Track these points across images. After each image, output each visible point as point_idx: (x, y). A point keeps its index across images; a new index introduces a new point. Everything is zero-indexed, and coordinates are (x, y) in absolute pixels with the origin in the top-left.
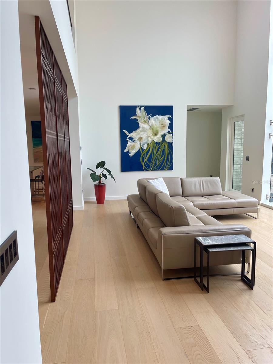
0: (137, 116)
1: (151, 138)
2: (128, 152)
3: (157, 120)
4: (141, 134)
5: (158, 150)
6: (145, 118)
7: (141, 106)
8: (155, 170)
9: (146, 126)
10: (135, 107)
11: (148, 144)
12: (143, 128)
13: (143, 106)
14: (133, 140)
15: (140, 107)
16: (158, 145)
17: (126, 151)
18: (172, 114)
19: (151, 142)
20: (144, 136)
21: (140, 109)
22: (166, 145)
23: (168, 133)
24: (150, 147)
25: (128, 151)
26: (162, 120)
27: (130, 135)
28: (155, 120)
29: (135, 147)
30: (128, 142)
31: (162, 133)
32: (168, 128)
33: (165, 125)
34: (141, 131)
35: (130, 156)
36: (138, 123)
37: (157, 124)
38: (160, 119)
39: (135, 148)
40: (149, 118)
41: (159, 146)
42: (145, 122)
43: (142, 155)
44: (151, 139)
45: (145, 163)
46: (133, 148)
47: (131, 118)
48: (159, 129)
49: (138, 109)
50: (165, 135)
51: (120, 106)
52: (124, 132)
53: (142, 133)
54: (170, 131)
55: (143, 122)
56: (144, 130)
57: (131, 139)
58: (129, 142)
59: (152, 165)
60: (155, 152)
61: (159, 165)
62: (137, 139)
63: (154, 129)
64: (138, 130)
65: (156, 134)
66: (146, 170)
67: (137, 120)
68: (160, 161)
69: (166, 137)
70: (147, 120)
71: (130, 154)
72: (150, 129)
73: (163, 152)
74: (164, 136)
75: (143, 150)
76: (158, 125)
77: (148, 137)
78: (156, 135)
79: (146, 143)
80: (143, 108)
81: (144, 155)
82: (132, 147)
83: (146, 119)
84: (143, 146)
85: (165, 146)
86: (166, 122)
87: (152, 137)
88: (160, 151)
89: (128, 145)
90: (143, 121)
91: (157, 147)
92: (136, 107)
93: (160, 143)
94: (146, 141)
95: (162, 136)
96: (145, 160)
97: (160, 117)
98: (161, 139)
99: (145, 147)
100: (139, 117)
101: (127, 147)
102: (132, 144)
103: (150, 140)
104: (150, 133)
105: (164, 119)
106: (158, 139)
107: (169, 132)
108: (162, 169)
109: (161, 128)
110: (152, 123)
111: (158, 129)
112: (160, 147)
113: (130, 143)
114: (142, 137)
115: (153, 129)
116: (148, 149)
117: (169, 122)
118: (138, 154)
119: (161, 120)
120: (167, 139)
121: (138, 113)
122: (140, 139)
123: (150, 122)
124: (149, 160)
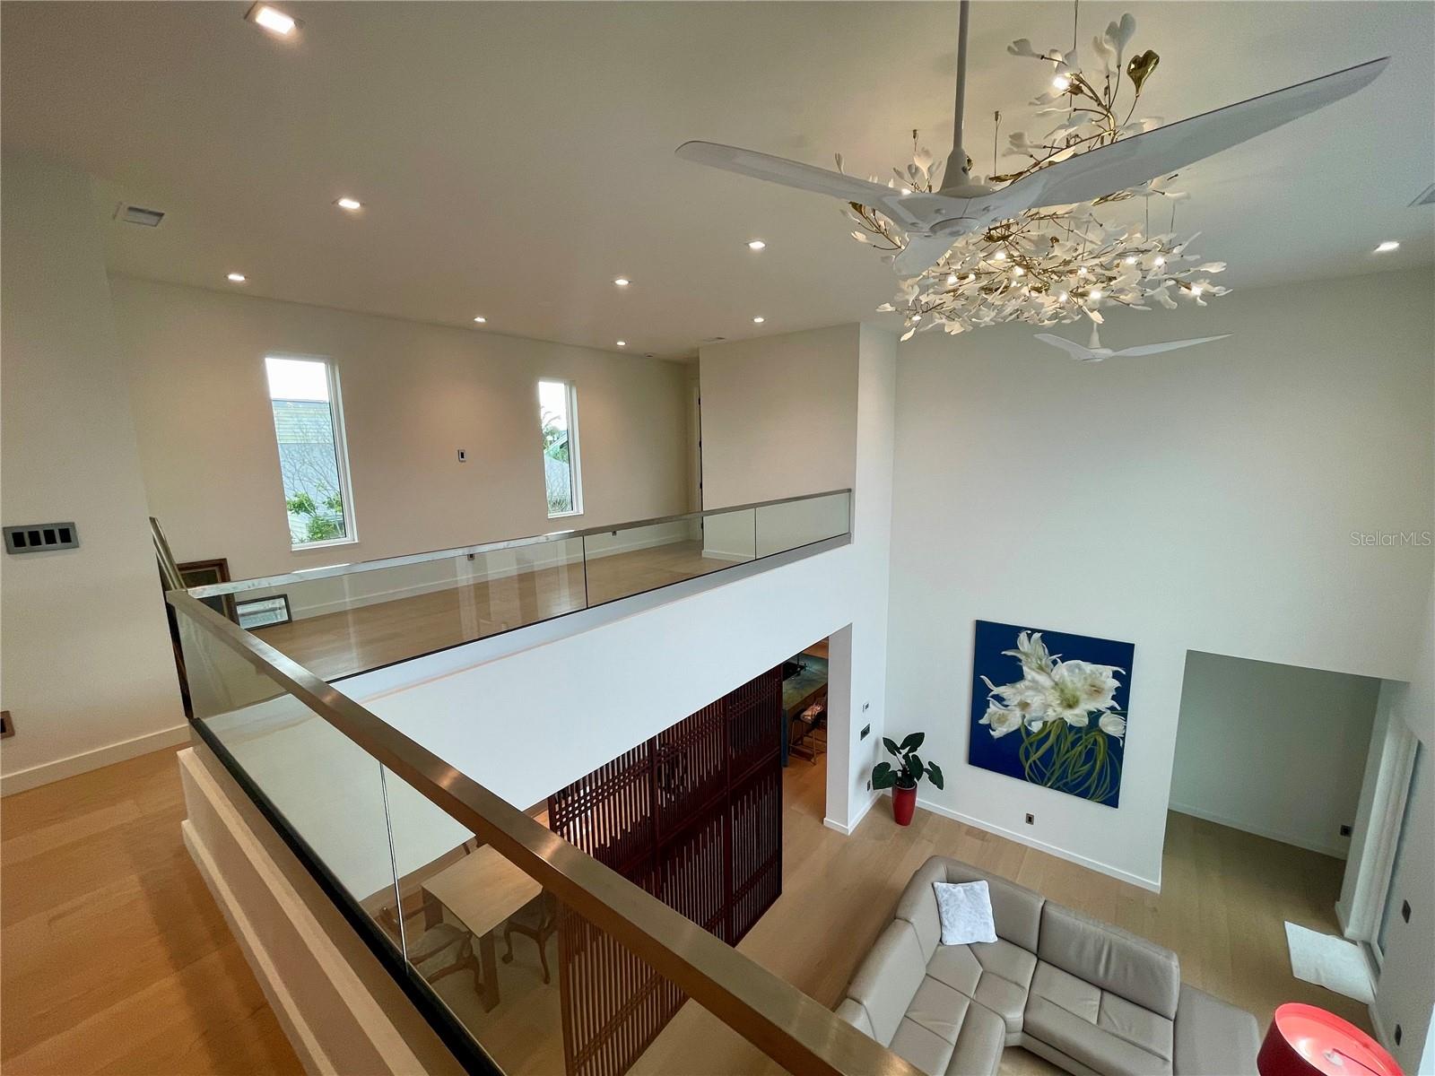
0: (1020, 652)
1: (1055, 711)
2: (989, 726)
3: (1077, 671)
4: (1027, 694)
5: (1074, 744)
6: (1041, 660)
7: (1034, 631)
8: (1058, 789)
9: (1042, 679)
10: (1017, 630)
11: (1045, 723)
12: (1034, 681)
13: (1039, 631)
14: (1005, 703)
15: (1029, 632)
16: (1076, 734)
17: (983, 721)
18: (1129, 668)
19: (1054, 722)
20: (1036, 701)
21: (1030, 636)
22: (1100, 740)
23: (1109, 711)
24: (1050, 732)
25: (990, 724)
26: (1094, 676)
27: (996, 690)
28: (1070, 670)
29: (1007, 720)
30: (991, 705)
31: (1092, 707)
32: (1112, 699)
33: (1103, 689)
34: (1028, 688)
35: (992, 736)
36: (1021, 668)
37: (1076, 680)
38: (1088, 672)
39: (1007, 723)
40: (1055, 663)
41: (1076, 736)
42: (1041, 668)
43: (1026, 742)
44: (1054, 714)
45: (1031, 764)
46: (1003, 722)
47: (1003, 653)
48: (1083, 696)
49: (1023, 636)
50: (1100, 713)
51: (977, 621)
52: (982, 680)
53: (1030, 693)
54: (1119, 708)
55: (1034, 667)
56: (1036, 687)
57: (999, 699)
58: (993, 704)
59: (1052, 774)
60: (1064, 748)
61: (1072, 781)
62: (1016, 703)
63: (1066, 691)
64: (1020, 685)
65: (1071, 704)
66: (1033, 781)
67: (1020, 661)
68: (1077, 772)
69: (1103, 721)
70: (1047, 666)
71: (992, 733)
72: (1053, 688)
73: (1090, 755)
74: (1094, 716)
75: (1028, 733)
76: (1079, 685)
77: (1047, 706)
78: (1070, 706)
79: (1040, 719)
80: (1037, 635)
81: (1031, 744)
82: (999, 719)
83: (1043, 662)
84: (1030, 725)
85: (1095, 740)
86: (1104, 682)
87: (1059, 709)
88: (1078, 748)
89: (988, 710)
90: (1034, 665)
91: (1071, 738)
92: (1019, 629)
93: (1081, 728)
94: (1040, 714)
95: (1090, 713)
96: (1035, 757)
97: (1088, 667)
98: (1086, 721)
99: (1036, 727)
100: (1026, 654)
101: (986, 715)
102: (1001, 712)
103: (1051, 715)
104: (1053, 698)
105: (1101, 674)
106: (1076, 717)
107: (1112, 709)
108: (1083, 795)
109: (1087, 694)
110: (1062, 676)
111: (1078, 693)
112: (1080, 738)
113: (994, 708)
114: (1029, 701)
115: (1062, 691)
116: (1045, 733)
117: (1116, 684)
118: (1015, 737)
119: (1090, 675)
120: (1107, 726)
121: (1023, 645)
122: (1024, 705)
123: (1054, 671)
124: (1047, 759)
